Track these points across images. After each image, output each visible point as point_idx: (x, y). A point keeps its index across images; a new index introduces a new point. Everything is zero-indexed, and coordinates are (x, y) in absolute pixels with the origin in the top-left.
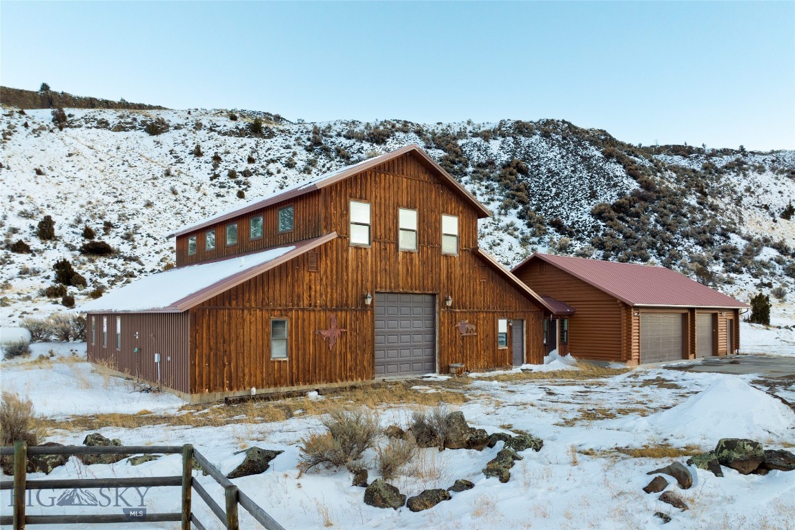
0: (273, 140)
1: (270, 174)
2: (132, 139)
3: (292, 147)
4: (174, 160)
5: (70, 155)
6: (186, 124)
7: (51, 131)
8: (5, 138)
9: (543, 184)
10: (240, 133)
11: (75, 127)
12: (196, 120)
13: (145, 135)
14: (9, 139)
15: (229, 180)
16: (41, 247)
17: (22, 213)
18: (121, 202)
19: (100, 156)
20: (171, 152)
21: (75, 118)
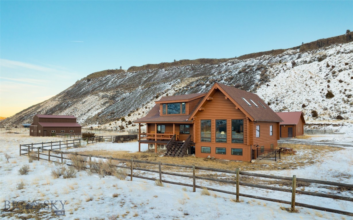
2: (311, 65)
4: (319, 71)
5: (287, 77)
7: (289, 69)
8: (276, 76)
11: (298, 65)
13: (317, 62)
15: (331, 75)
18: (287, 92)
19: (296, 75)
20: (320, 68)
21: (298, 62)
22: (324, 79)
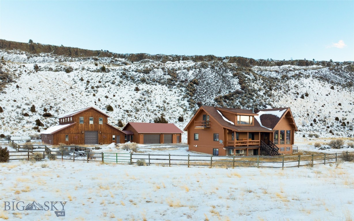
0: (109, 73)
1: (105, 87)
2: (60, 75)
3: (115, 76)
4: (74, 82)
5: (40, 82)
6: (79, 68)
7: (34, 73)
8: (19, 76)
9: (202, 88)
10: (98, 71)
11: (41, 71)
12: (83, 67)
13: (65, 73)
14: (20, 77)
15: (91, 90)
16: (32, 114)
17: (26, 104)
18: (55, 99)
19: (50, 82)
20: (73, 79)
21: (41, 67)
22: (86, 92)
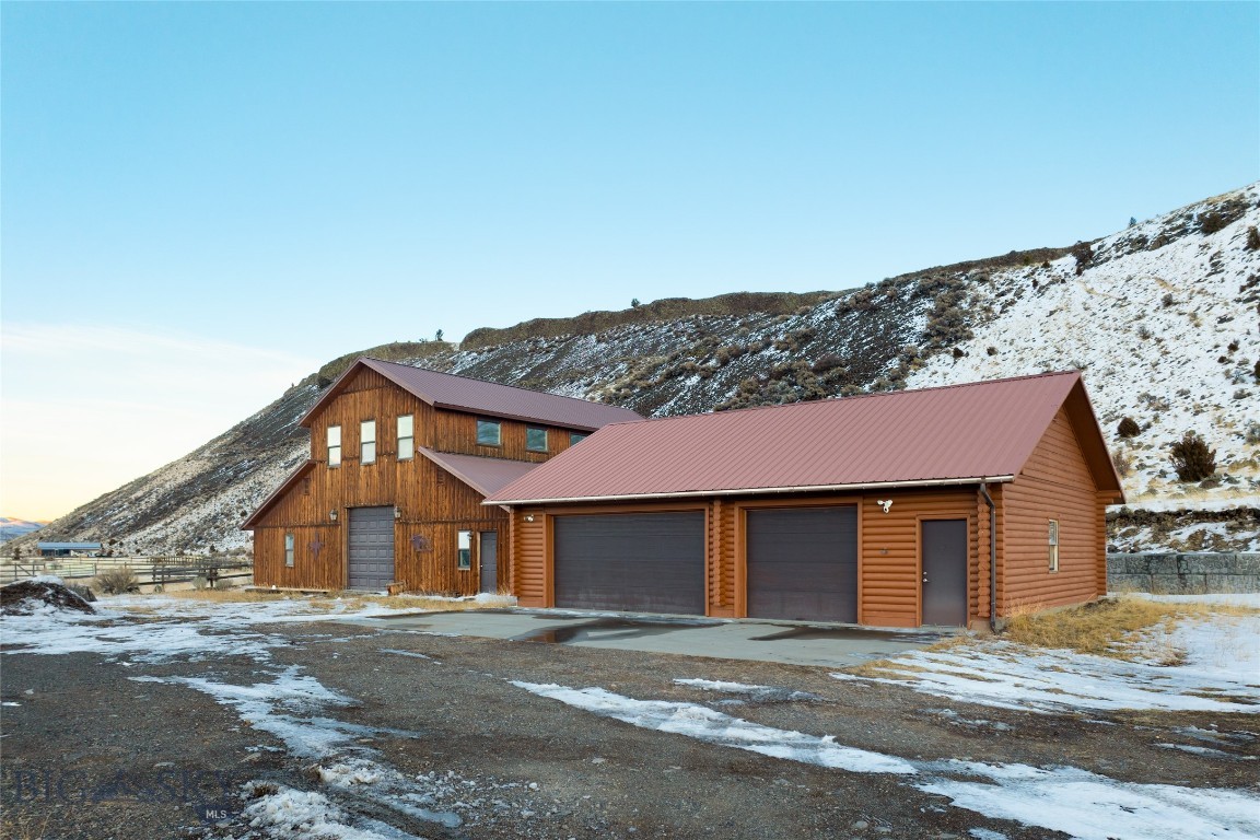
4: (1208, 271)
5: (1052, 313)
7: (1064, 282)
13: (1197, 238)
20: (1214, 257)
22: (1238, 301)
